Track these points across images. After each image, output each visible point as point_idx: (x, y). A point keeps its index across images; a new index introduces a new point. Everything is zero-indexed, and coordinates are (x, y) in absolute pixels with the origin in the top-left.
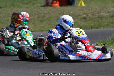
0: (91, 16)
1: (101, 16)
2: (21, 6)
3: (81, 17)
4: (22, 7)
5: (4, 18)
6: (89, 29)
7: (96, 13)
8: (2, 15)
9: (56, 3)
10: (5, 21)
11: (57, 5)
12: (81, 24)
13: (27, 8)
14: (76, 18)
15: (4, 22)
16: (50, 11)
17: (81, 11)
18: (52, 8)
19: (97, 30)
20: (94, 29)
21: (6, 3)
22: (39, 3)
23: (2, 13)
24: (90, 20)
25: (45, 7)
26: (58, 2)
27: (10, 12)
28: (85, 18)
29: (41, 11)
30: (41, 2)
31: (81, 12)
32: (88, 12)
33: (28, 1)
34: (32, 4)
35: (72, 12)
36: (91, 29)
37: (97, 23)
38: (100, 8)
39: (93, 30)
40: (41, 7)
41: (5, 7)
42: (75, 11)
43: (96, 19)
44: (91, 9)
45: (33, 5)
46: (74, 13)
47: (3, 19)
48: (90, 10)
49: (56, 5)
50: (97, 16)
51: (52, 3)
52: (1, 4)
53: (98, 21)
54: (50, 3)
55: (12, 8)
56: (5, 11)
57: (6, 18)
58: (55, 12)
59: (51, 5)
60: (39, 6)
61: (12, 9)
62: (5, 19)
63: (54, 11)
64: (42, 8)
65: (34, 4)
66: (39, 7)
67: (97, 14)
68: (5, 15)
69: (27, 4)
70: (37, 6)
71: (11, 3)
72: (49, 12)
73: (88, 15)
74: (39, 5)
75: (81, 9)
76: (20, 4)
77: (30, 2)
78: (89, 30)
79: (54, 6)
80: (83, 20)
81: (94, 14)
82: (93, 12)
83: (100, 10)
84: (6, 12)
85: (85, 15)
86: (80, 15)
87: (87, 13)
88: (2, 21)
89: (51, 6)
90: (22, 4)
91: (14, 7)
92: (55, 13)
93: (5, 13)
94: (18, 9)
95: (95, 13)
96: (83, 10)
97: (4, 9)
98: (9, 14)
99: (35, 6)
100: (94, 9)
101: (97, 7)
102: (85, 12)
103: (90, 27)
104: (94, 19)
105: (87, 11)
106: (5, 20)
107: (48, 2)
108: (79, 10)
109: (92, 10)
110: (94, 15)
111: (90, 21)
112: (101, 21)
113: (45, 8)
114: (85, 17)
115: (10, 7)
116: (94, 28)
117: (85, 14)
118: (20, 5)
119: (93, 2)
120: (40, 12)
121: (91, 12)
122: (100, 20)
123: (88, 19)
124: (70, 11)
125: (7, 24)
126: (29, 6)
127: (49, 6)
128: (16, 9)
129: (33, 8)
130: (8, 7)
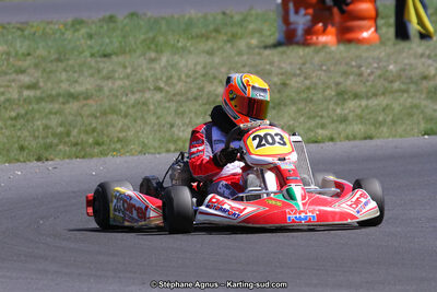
2: (185, 46)
3: (432, 83)
4: (190, 52)
5: (127, 95)
8: (119, 83)
9: (324, 32)
10: (133, 106)
11: (328, 39)
13: (211, 53)
14: (413, 87)
15: (131, 111)
16: (304, 64)
17: (430, 62)
21: (124, 37)
22: (253, 32)
23: (116, 76)
26: (332, 30)
27: (147, 73)
29: (272, 63)
30: (260, 32)
33: (212, 27)
34: (225, 38)
35: (391, 67)
40: (266, 47)
42: (406, 61)
45: (229, 41)
46: (404, 70)
47: (124, 99)
49: (323, 39)
51: (309, 31)
52: (107, 40)
54: (300, 32)
55: (153, 55)
56: (125, 67)
57: (137, 96)
58: (324, 68)
59: (306, 40)
60: (258, 47)
61: (152, 60)
62: (132, 99)
63: (321, 66)
64: (267, 52)
65: (233, 38)
66: (257, 50)
68: (127, 82)
69: (205, 37)
70: (249, 47)
71: (142, 37)
72: (300, 69)
74: (254, 42)
75: (427, 52)
77: (217, 30)
79: (316, 44)
84: (129, 70)
86: (425, 78)
88: (123, 108)
89: (306, 44)
90: (188, 39)
91: (159, 51)
92: (325, 71)
93: (128, 76)
97: (121, 59)
98: (147, 81)
99: (242, 44)
106: (132, 102)
107: (292, 27)
108: (422, 55)
113: (284, 53)
115: (144, 54)
118: (180, 44)
120: (268, 67)
124: (385, 64)
125: (142, 117)
126: (216, 47)
127: (298, 44)
128: (168, 61)
129: (233, 53)
130: (135, 51)
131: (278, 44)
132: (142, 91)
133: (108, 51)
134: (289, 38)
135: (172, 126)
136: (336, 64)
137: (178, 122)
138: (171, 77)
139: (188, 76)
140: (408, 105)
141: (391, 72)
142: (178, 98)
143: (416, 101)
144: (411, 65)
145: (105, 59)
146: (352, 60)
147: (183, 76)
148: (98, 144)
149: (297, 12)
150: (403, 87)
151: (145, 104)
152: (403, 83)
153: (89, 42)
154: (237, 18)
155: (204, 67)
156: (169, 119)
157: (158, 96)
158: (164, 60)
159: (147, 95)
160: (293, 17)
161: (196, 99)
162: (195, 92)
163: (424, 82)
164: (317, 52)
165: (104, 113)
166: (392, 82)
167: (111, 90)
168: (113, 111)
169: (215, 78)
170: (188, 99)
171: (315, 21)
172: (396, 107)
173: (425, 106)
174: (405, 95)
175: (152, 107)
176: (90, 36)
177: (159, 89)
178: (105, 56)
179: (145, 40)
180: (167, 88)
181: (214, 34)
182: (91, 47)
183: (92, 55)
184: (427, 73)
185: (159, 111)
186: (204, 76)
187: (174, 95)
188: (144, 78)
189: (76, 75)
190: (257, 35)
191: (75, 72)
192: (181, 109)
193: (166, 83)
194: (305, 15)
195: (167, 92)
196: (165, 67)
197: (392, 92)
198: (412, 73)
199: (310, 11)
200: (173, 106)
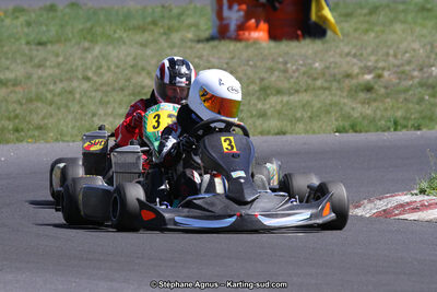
0: (395, 81)
1: (430, 81)
2: (121, 37)
3: (354, 82)
4: (124, 43)
5: (55, 83)
6: (384, 131)
7: (414, 70)
8: (49, 71)
9: (256, 27)
10: (59, 95)
11: (260, 34)
12: (353, 109)
13: (144, 45)
14: (335, 85)
15: (56, 99)
16: (233, 58)
17: (355, 60)
18: (240, 45)
19: (419, 132)
20: (404, 131)
21: (62, 26)
22: (190, 26)
23: (48, 63)
24: (387, 95)
25: (216, 43)
26: (264, 26)
27: (78, 63)
28: (368, 89)
29: (200, 57)
30: (196, 26)
31: (354, 64)
32: (381, 64)
33: (149, 19)
34: (162, 31)
35: (317, 65)
36: (395, 130)
37: (417, 107)
38: (429, 47)
39: (403, 134)
40: (199, 41)
41: (58, 40)
42: (332, 60)
43: (411, 92)
44: (391, 52)
45: (165, 34)
46: (328, 68)
47: (51, 87)
48: (388, 54)
49: (255, 35)
50: (416, 81)
51: (242, 27)
52: (44, 28)
53: (421, 100)
54: (233, 27)
55: (87, 44)
56: (57, 56)
57: (65, 84)
58: (251, 63)
59: (238, 35)
60: (191, 41)
61: (86, 50)
62: (59, 87)
63: (248, 61)
64: (200, 46)
65: (169, 31)
66: (189, 44)
67: (416, 73)
68: (57, 71)
69: (142, 29)
70: (183, 40)
71: (81, 27)
72: (227, 64)
73: (380, 76)
74: (190, 35)
75: (353, 51)
76: (115, 32)
77: (154, 23)
78: (386, 134)
79: (247, 40)
80: (362, 95)
81: (403, 72)
82: (398, 66)
83: (429, 57)
84: (61, 59)
85: (368, 77)
86: (348, 76)
87: (376, 68)
88: (49, 96)
89: (238, 39)
90: (125, 30)
91: (94, 41)
92: (251, 66)
93: (59, 65)
94: (110, 48)
95: (407, 68)
96: (361, 55)
97: (56, 48)
98: (76, 70)
99: (176, 37)
100: (406, 52)
101: (416, 45)
102: (370, 64)
103: (391, 124)
104: (406, 90)
105: (377, 61)
106: (58, 90)
107: (225, 22)
108: (348, 54)
109: (395, 56)
110: (403, 75)
111: (388, 100)
112: (432, 100)
113: (216, 47)
114: (368, 82)
115: (78, 43)
116: (405, 127)
117: (370, 73)
118: (117, 35)
119: (398, 27)
120: (196, 61)
121: (394, 66)
122: (427, 97)
123: (382, 91)
124: (310, 61)
125: (67, 106)
126: (150, 39)
127: (230, 38)
128: (100, 52)
129: (166, 45)
130: (70, 40)
131: (211, 39)
132: (70, 79)
133: (44, 39)
134: (222, 33)
135: (94, 115)
136: (263, 59)
137: (101, 111)
138: (100, 67)
139: (117, 67)
140: (328, 102)
141: (316, 68)
142: (104, 88)
143: (336, 99)
144: (336, 63)
145: (40, 47)
146: (280, 56)
147: (113, 67)
148: (17, 130)
149: (230, 7)
150: (326, 85)
151: (71, 92)
152: (326, 81)
153: (26, 30)
154: (175, 11)
155: (134, 59)
156: (93, 108)
157: (86, 85)
158: (97, 50)
159: (75, 84)
160: (226, 12)
161: (122, 89)
162: (122, 82)
163: (347, 81)
164: (247, 47)
165: (30, 100)
166: (315, 79)
167: (40, 78)
168: (39, 98)
169: (143, 69)
170: (114, 90)
171: (248, 17)
172: (317, 104)
173: (344, 104)
174: (327, 92)
175: (77, 96)
176: (29, 24)
177: (87, 79)
178: (40, 44)
179: (82, 30)
180: (95, 78)
181: (152, 27)
182: (27, 35)
183: (28, 43)
184: (349, 72)
185: (84, 100)
186: (132, 67)
187: (102, 85)
188: (74, 67)
189: (8, 63)
190: (193, 29)
191: (7, 59)
192: (106, 99)
193: (95, 73)
194: (239, 10)
195: (95, 82)
196: (97, 57)
197: (314, 89)
198: (336, 71)
199: (244, 7)
200: (99, 95)
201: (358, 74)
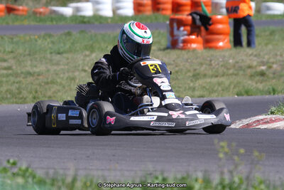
131: (166, 48)
132: (74, 72)
133: (62, 51)
134: (173, 45)
136: (197, 58)
140: (236, 82)
141: (230, 63)
143: (241, 80)
144: (243, 60)
145: (58, 55)
146: (208, 57)
149: (178, 29)
150: (235, 72)
151: (73, 79)
153: (50, 46)
157: (83, 74)
158: (94, 56)
159: (76, 74)
160: (176, 32)
163: (249, 70)
164: (188, 53)
165: (47, 84)
166: (229, 69)
167: (55, 70)
168: (53, 82)
173: (245, 83)
174: (235, 77)
176: (53, 43)
177: (84, 71)
179: (86, 46)
183: (51, 53)
184: (251, 65)
188: (77, 65)
189: (36, 63)
194: (183, 30)
197: (228, 75)
198: (242, 64)
201: (256, 66)
